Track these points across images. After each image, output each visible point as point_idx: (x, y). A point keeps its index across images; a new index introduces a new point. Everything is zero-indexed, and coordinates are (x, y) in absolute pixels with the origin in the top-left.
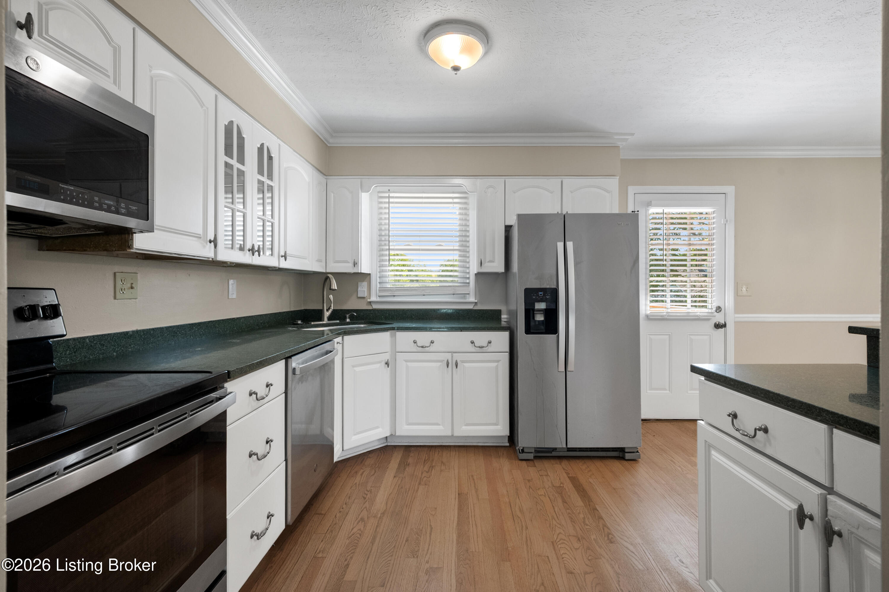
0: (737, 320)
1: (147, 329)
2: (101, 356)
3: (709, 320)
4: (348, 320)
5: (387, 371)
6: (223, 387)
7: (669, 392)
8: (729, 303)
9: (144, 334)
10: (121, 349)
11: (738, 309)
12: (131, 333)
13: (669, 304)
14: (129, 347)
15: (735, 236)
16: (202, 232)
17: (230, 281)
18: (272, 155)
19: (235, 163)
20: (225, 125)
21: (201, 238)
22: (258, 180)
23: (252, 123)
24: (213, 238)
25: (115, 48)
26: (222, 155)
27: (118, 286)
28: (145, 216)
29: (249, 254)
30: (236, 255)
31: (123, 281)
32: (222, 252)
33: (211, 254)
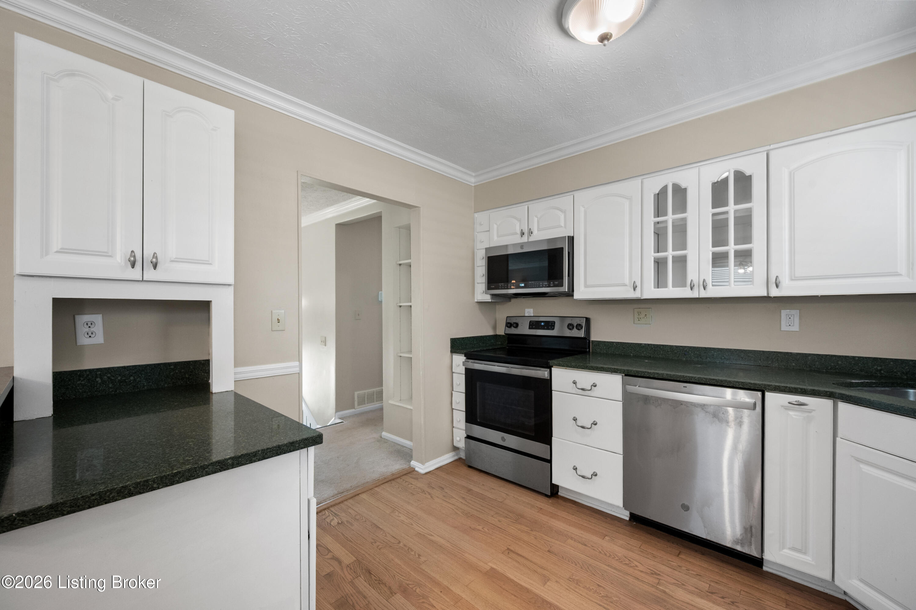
1: (657, 345)
2: (623, 354)
9: (654, 347)
10: (636, 353)
12: (644, 345)
14: (642, 353)
16: (627, 281)
17: (782, 311)
18: (748, 174)
19: (670, 218)
20: (655, 195)
21: (626, 285)
22: (714, 215)
23: (698, 168)
24: (638, 284)
25: (564, 212)
26: (650, 219)
27: (636, 316)
28: (561, 285)
29: (692, 289)
30: (670, 292)
31: (639, 313)
32: (651, 292)
33: (637, 295)
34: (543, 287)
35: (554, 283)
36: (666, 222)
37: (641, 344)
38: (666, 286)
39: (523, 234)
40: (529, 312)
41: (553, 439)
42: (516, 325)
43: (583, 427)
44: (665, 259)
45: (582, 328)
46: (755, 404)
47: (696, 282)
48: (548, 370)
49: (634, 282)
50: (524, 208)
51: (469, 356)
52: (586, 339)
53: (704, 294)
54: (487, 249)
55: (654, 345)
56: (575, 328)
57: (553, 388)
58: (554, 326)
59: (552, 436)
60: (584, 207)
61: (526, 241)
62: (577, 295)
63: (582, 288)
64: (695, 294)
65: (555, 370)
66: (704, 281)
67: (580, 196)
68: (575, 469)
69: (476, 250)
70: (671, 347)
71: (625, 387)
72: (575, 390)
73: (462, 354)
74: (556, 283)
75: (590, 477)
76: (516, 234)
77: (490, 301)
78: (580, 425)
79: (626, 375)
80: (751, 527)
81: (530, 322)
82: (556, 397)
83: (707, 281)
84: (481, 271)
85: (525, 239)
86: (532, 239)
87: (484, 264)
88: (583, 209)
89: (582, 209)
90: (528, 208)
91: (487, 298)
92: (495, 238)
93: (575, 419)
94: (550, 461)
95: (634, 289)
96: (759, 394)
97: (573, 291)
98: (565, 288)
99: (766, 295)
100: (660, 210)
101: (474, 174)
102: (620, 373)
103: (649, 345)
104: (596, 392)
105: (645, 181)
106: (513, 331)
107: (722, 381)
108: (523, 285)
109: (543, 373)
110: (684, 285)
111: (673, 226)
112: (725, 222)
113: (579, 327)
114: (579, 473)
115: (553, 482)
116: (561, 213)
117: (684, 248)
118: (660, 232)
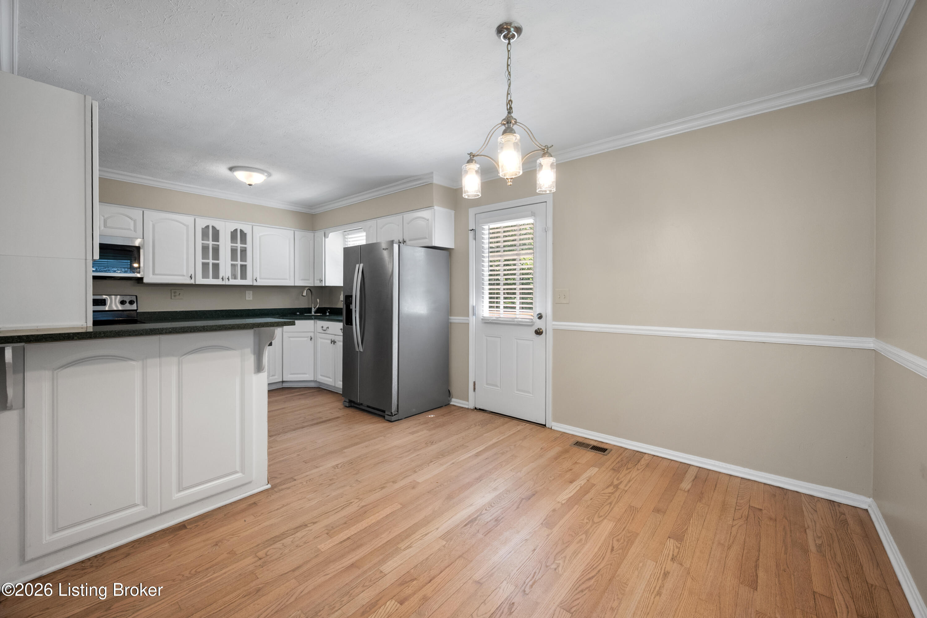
0: (556, 327)
3: (531, 326)
4: (328, 314)
5: (311, 344)
7: (500, 389)
8: (548, 312)
11: (556, 317)
13: (502, 309)
15: (553, 244)
16: (185, 273)
17: (247, 292)
18: (245, 232)
19: (210, 243)
20: (202, 228)
22: (231, 246)
23: (224, 223)
24: (193, 276)
25: (136, 221)
26: (200, 241)
27: (173, 294)
29: (222, 280)
30: (211, 281)
31: (175, 293)
32: (200, 280)
33: (192, 282)
36: (208, 244)
38: (208, 278)
44: (208, 264)
45: (134, 303)
47: (224, 277)
49: (191, 275)
53: (228, 283)
55: (185, 311)
56: (128, 303)
58: (105, 303)
60: (152, 222)
62: (146, 280)
63: (151, 275)
64: (223, 283)
66: (228, 276)
67: (149, 214)
70: (196, 311)
89: (151, 223)
95: (191, 279)
97: (144, 277)
99: (252, 284)
100: (205, 237)
103: (182, 311)
110: (218, 278)
111: (212, 247)
112: (236, 250)
113: (131, 302)
116: (130, 220)
117: (218, 259)
118: (205, 249)
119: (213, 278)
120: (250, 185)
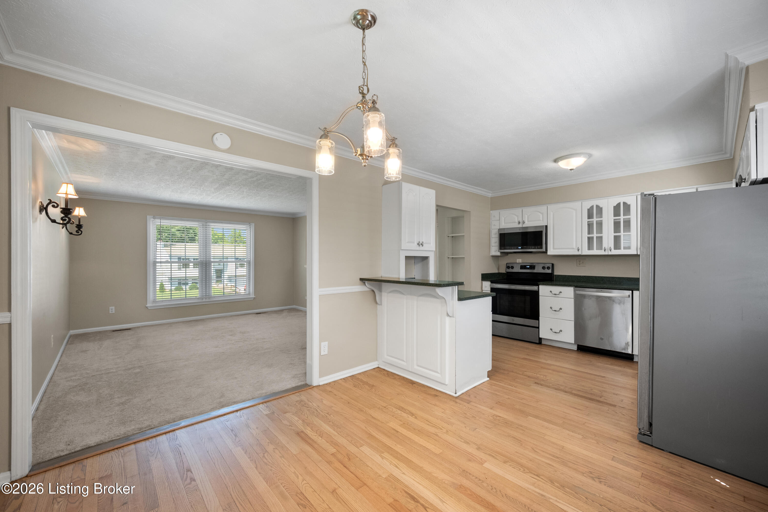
6: (538, 285)
9: (587, 277)
16: (574, 247)
18: (629, 204)
19: (595, 220)
20: (588, 209)
21: (574, 249)
22: (614, 220)
23: (607, 200)
24: (580, 248)
25: (542, 214)
26: (586, 220)
27: (578, 263)
28: (542, 248)
29: (605, 251)
30: (595, 252)
31: (580, 261)
32: (586, 252)
33: (579, 253)
34: (531, 249)
35: (537, 247)
36: (593, 221)
37: (580, 276)
38: (593, 249)
39: (519, 223)
40: (519, 261)
41: (540, 317)
42: (512, 267)
43: (555, 311)
44: (592, 238)
45: (550, 268)
46: (629, 295)
47: (606, 248)
48: (538, 287)
49: (578, 248)
50: (520, 210)
51: (492, 282)
52: (552, 274)
53: (610, 253)
54: (499, 230)
56: (546, 268)
57: (540, 295)
58: (535, 268)
59: (539, 316)
61: (521, 226)
62: (549, 253)
63: (552, 250)
64: (606, 253)
65: (540, 286)
66: (610, 247)
67: (551, 207)
68: (551, 330)
69: (491, 230)
70: (595, 277)
71: (575, 292)
72: (551, 295)
73: (489, 281)
74: (539, 247)
75: (559, 332)
76: (515, 222)
77: (500, 255)
78: (554, 310)
79: (575, 287)
80: (628, 343)
81: (521, 266)
82: (541, 298)
83: (611, 248)
84: (495, 241)
85: (520, 226)
86: (524, 226)
87: (498, 237)
88: (552, 213)
90: (522, 210)
91: (498, 254)
92: (503, 224)
93: (551, 308)
94: (538, 328)
95: (578, 251)
96: (631, 292)
97: (547, 251)
98: (544, 250)
99: (636, 254)
100: (590, 216)
101: (491, 192)
102: (573, 286)
103: (584, 276)
104: (561, 295)
105: (583, 203)
106: (511, 270)
107: (616, 288)
108: (520, 248)
109: (534, 288)
110: (602, 249)
111: (596, 223)
113: (548, 268)
114: (553, 331)
115: (540, 337)
116: (540, 214)
117: (601, 233)
118: (590, 226)
119: (596, 249)
120: (571, 170)
